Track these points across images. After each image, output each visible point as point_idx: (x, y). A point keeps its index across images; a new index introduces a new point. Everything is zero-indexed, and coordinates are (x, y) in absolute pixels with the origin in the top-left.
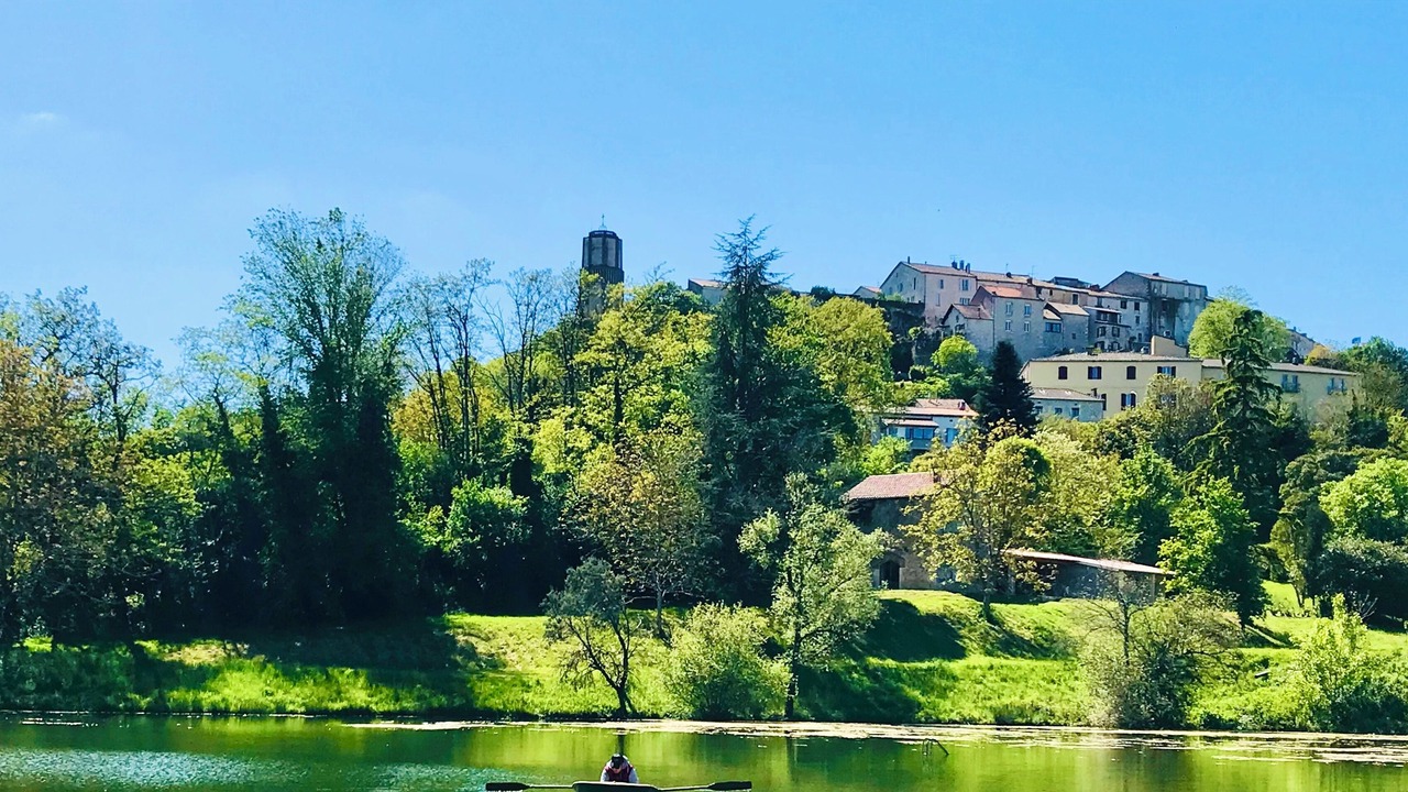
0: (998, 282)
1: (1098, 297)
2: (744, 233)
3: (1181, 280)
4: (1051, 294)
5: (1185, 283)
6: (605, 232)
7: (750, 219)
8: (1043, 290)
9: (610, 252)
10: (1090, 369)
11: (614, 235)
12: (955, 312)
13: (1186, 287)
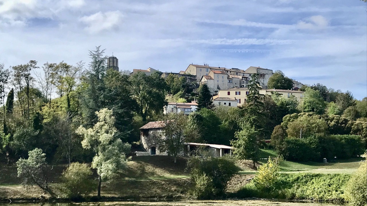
0: (216, 69)
1: (243, 73)
2: (98, 51)
3: (266, 68)
4: (230, 72)
5: (267, 69)
6: (113, 57)
7: (99, 47)
8: (228, 72)
9: (115, 62)
10: (236, 92)
11: (116, 58)
12: (204, 78)
13: (267, 70)
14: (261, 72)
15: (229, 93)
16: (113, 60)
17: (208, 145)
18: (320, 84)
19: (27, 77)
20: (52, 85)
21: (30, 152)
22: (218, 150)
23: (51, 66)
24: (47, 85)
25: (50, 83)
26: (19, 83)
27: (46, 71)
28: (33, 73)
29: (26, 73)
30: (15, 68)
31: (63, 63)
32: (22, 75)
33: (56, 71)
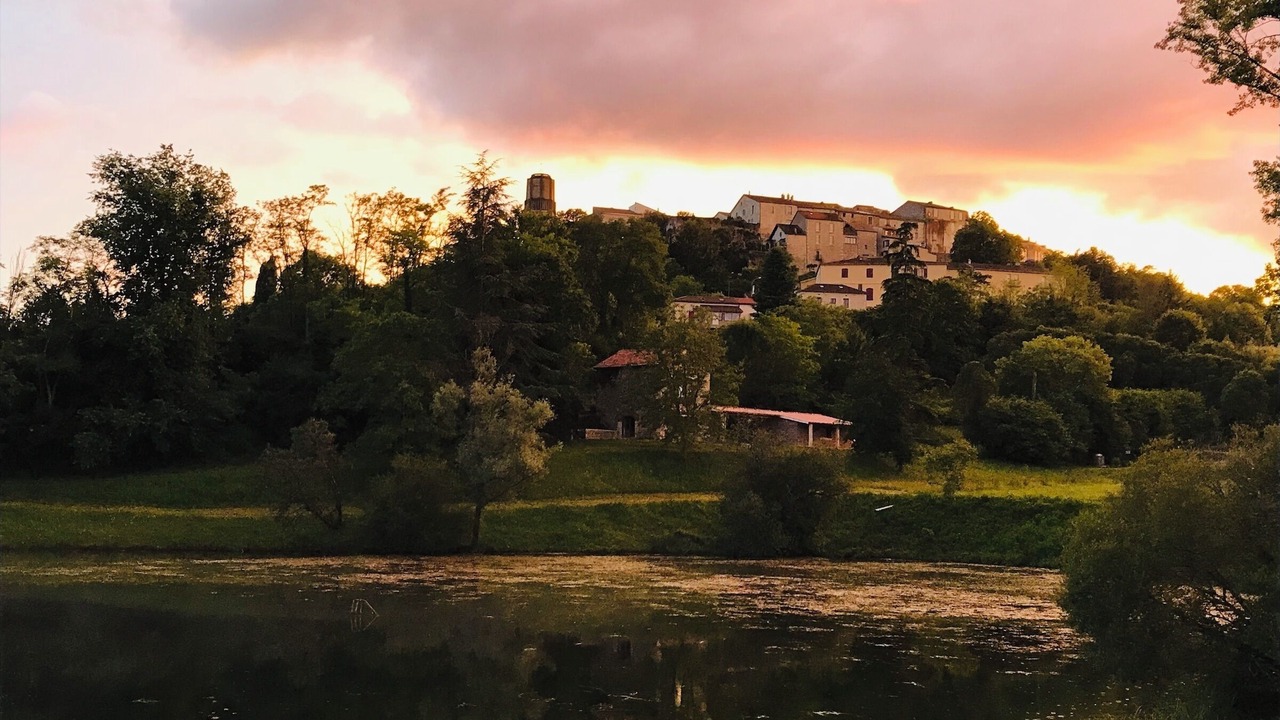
0: (813, 208)
1: (887, 219)
2: (481, 163)
4: (853, 216)
5: (951, 209)
6: (542, 175)
7: (485, 152)
8: (847, 214)
9: (545, 188)
12: (779, 230)
13: (952, 212)
14: (935, 215)
15: (845, 274)
16: (542, 183)
17: (777, 413)
18: (1099, 249)
19: (303, 229)
20: (369, 249)
21: (295, 429)
22: (804, 427)
23: (365, 200)
24: (356, 250)
25: (364, 246)
26: (283, 245)
27: (353, 215)
28: (318, 217)
29: (300, 218)
30: (271, 206)
31: (395, 191)
32: (289, 224)
33: (377, 214)
